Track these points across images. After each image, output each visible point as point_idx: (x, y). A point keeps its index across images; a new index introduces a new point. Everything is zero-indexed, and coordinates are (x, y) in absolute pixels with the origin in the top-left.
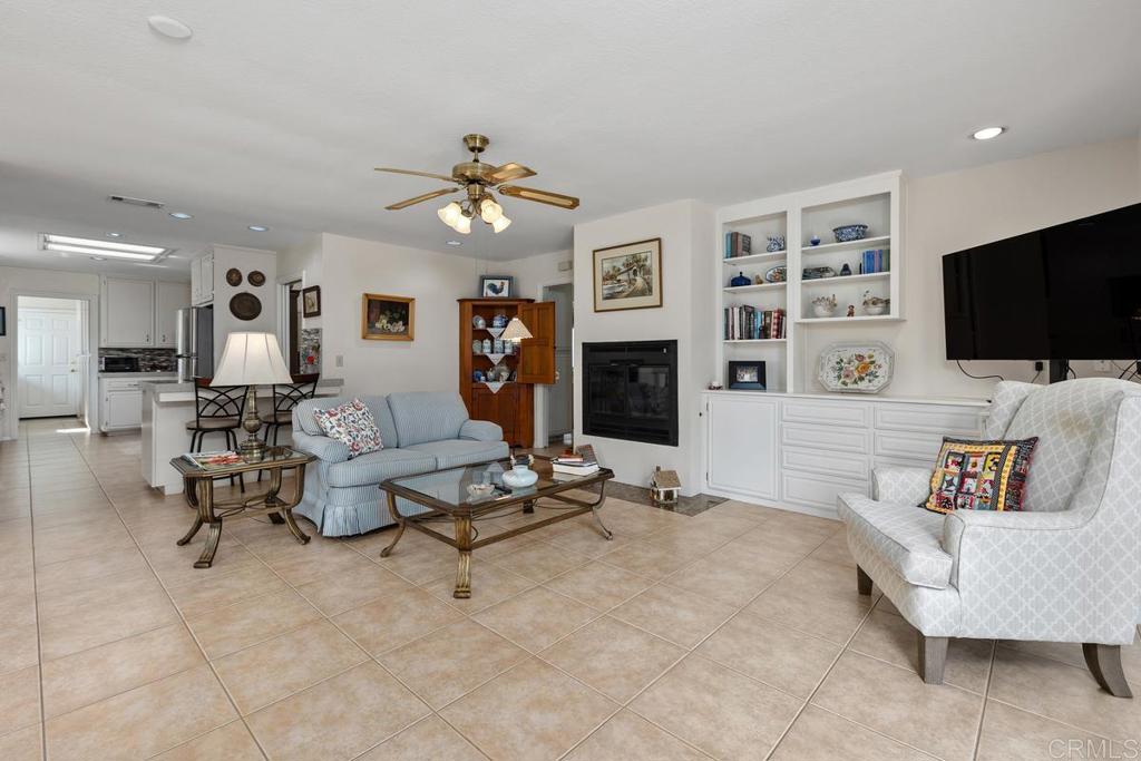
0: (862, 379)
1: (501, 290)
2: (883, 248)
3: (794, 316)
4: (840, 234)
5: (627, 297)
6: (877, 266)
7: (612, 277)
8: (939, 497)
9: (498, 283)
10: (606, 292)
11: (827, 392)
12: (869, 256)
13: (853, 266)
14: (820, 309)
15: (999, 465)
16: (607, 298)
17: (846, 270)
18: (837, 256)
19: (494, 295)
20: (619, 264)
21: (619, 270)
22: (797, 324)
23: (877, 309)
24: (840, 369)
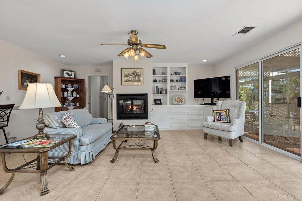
0: (180, 102)
1: (71, 75)
2: (185, 77)
3: (169, 89)
4: (176, 73)
5: (133, 82)
6: (182, 81)
7: (128, 76)
8: (217, 120)
9: (70, 73)
10: (125, 80)
11: (174, 105)
12: (181, 78)
13: (178, 80)
14: (173, 88)
15: (226, 113)
16: (126, 82)
17: (177, 81)
18: (175, 78)
19: (69, 77)
20: (130, 73)
21: (130, 74)
22: (169, 91)
23: (183, 89)
24: (176, 100)
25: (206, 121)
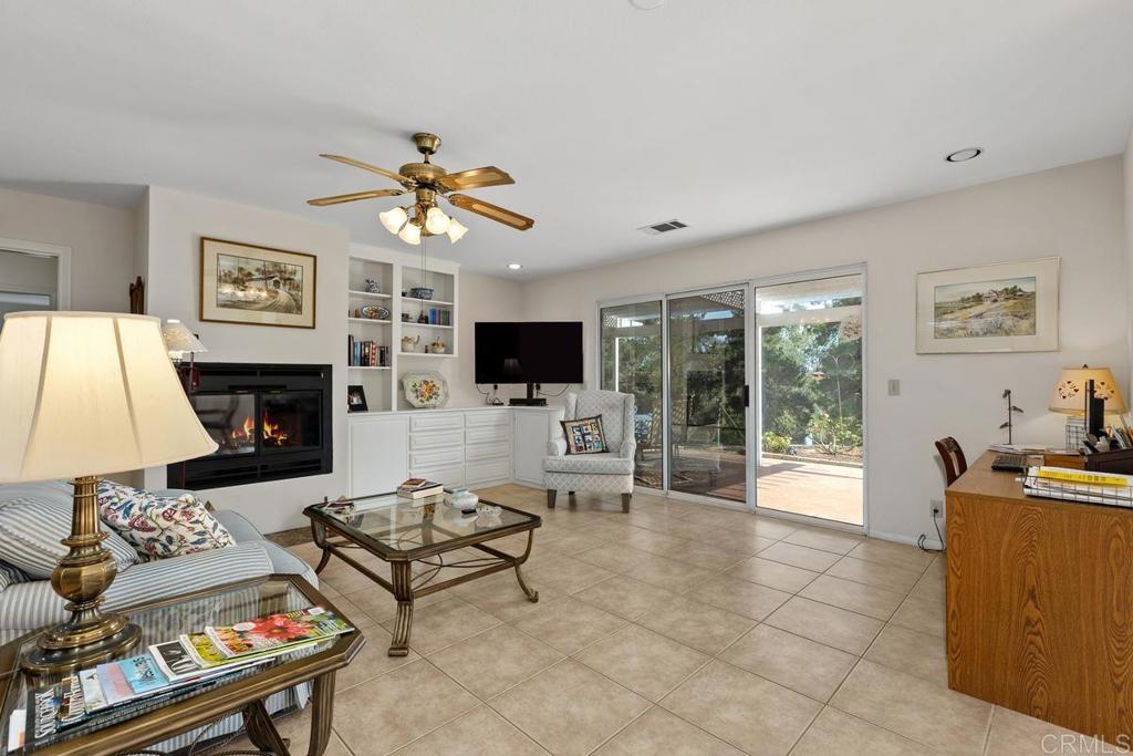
0: (431, 397)
2: (447, 310)
3: (396, 350)
4: (416, 293)
5: (263, 309)
6: (437, 321)
7: (236, 281)
8: (576, 447)
10: (221, 297)
11: (413, 407)
12: (433, 312)
14: (410, 346)
15: (597, 427)
16: (225, 306)
17: (420, 320)
18: (414, 307)
20: (251, 267)
21: (250, 274)
22: (399, 356)
23: (443, 350)
24: (417, 391)
25: (552, 454)
